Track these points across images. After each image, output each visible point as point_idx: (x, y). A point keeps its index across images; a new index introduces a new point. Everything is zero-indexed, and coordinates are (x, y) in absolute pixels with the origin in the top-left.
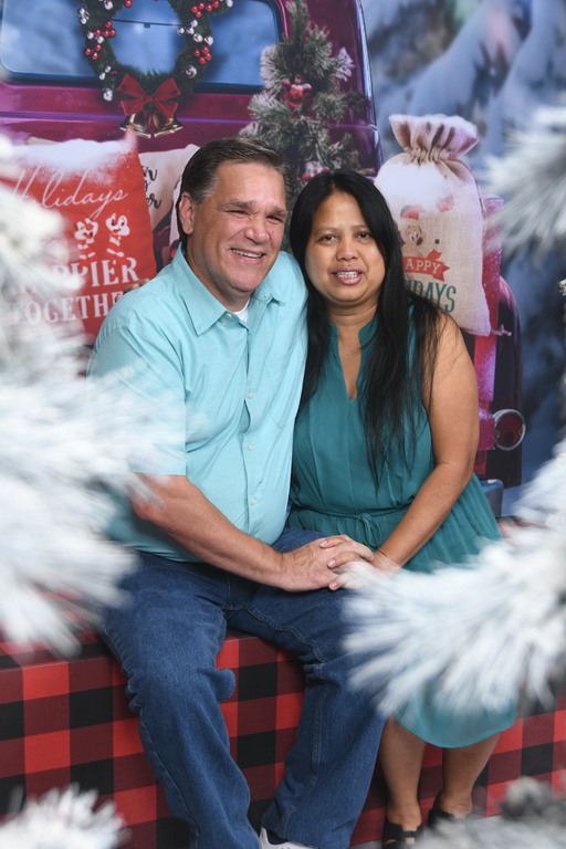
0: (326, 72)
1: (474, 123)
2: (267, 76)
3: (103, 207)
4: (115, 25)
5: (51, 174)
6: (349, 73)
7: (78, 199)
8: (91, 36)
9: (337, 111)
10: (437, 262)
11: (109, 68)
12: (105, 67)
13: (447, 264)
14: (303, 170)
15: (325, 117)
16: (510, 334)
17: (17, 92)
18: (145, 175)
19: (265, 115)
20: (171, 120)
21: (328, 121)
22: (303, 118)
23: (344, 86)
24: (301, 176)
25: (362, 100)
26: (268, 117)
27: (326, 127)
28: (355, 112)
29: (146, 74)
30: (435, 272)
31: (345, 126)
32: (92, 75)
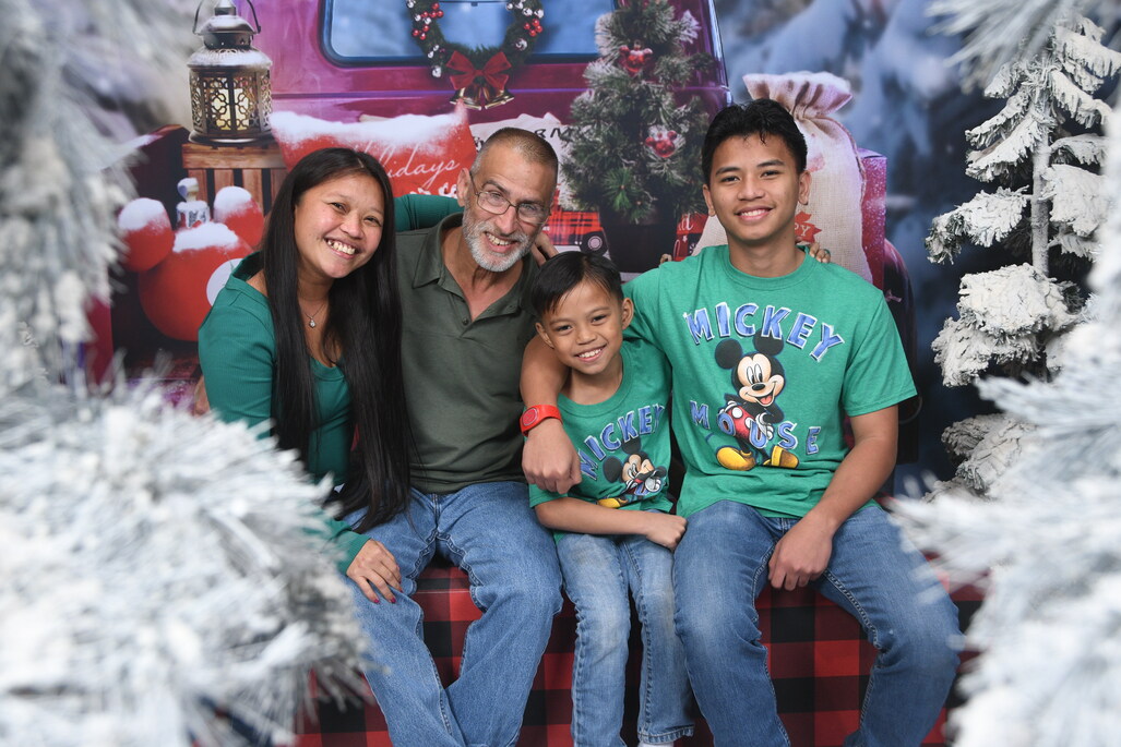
0: (667, 35)
1: (846, 78)
2: (603, 43)
3: (434, 177)
4: (442, 6)
5: (383, 148)
6: (694, 35)
7: (410, 170)
8: (418, 18)
9: (682, 74)
10: (806, 225)
11: (437, 47)
12: (434, 46)
13: (818, 227)
14: (646, 134)
15: (670, 81)
16: (900, 300)
17: (348, 75)
18: (477, 145)
19: (602, 82)
20: (502, 92)
21: (673, 82)
22: (644, 82)
23: (689, 48)
24: (644, 141)
25: (711, 61)
26: (605, 83)
27: (671, 91)
28: (703, 74)
29: (474, 49)
30: (804, 234)
31: (692, 88)
32: (420, 54)
